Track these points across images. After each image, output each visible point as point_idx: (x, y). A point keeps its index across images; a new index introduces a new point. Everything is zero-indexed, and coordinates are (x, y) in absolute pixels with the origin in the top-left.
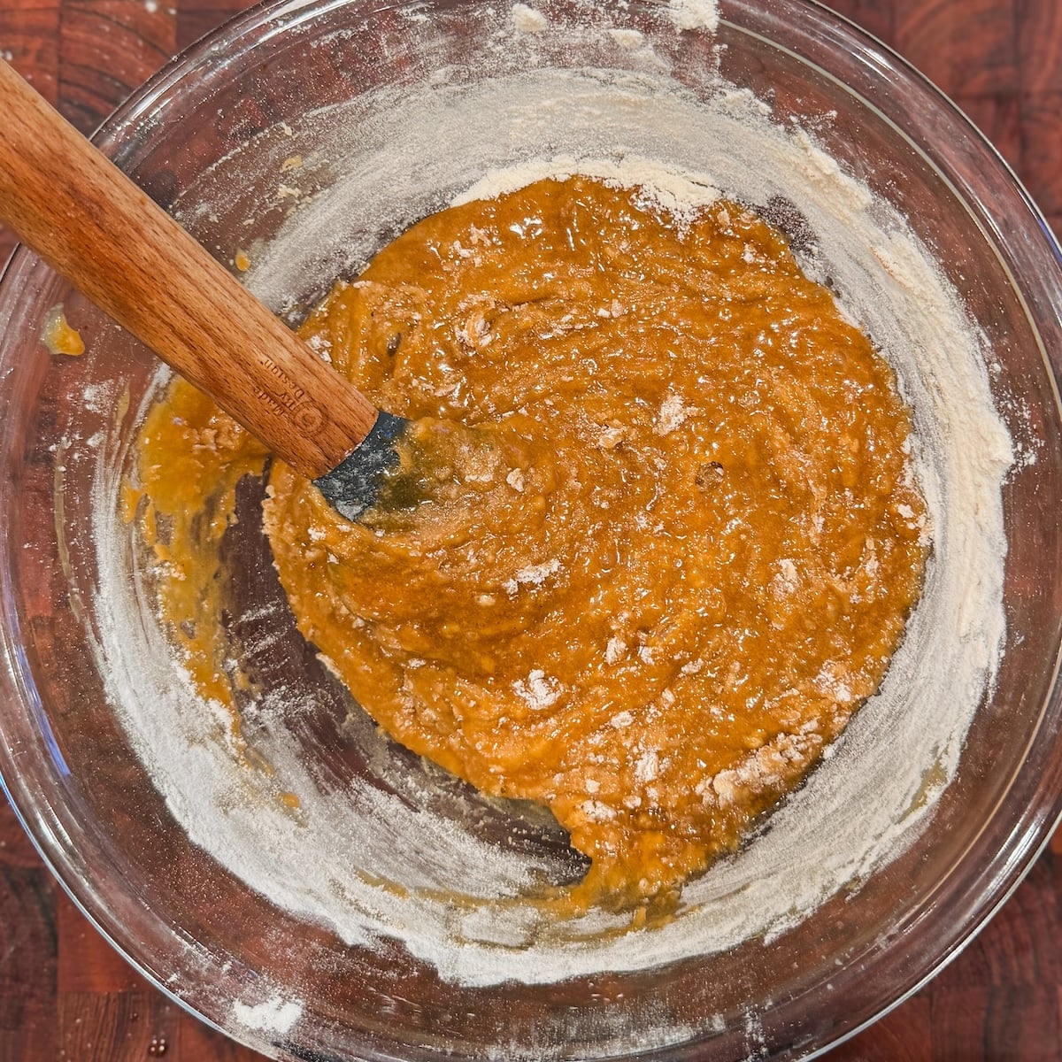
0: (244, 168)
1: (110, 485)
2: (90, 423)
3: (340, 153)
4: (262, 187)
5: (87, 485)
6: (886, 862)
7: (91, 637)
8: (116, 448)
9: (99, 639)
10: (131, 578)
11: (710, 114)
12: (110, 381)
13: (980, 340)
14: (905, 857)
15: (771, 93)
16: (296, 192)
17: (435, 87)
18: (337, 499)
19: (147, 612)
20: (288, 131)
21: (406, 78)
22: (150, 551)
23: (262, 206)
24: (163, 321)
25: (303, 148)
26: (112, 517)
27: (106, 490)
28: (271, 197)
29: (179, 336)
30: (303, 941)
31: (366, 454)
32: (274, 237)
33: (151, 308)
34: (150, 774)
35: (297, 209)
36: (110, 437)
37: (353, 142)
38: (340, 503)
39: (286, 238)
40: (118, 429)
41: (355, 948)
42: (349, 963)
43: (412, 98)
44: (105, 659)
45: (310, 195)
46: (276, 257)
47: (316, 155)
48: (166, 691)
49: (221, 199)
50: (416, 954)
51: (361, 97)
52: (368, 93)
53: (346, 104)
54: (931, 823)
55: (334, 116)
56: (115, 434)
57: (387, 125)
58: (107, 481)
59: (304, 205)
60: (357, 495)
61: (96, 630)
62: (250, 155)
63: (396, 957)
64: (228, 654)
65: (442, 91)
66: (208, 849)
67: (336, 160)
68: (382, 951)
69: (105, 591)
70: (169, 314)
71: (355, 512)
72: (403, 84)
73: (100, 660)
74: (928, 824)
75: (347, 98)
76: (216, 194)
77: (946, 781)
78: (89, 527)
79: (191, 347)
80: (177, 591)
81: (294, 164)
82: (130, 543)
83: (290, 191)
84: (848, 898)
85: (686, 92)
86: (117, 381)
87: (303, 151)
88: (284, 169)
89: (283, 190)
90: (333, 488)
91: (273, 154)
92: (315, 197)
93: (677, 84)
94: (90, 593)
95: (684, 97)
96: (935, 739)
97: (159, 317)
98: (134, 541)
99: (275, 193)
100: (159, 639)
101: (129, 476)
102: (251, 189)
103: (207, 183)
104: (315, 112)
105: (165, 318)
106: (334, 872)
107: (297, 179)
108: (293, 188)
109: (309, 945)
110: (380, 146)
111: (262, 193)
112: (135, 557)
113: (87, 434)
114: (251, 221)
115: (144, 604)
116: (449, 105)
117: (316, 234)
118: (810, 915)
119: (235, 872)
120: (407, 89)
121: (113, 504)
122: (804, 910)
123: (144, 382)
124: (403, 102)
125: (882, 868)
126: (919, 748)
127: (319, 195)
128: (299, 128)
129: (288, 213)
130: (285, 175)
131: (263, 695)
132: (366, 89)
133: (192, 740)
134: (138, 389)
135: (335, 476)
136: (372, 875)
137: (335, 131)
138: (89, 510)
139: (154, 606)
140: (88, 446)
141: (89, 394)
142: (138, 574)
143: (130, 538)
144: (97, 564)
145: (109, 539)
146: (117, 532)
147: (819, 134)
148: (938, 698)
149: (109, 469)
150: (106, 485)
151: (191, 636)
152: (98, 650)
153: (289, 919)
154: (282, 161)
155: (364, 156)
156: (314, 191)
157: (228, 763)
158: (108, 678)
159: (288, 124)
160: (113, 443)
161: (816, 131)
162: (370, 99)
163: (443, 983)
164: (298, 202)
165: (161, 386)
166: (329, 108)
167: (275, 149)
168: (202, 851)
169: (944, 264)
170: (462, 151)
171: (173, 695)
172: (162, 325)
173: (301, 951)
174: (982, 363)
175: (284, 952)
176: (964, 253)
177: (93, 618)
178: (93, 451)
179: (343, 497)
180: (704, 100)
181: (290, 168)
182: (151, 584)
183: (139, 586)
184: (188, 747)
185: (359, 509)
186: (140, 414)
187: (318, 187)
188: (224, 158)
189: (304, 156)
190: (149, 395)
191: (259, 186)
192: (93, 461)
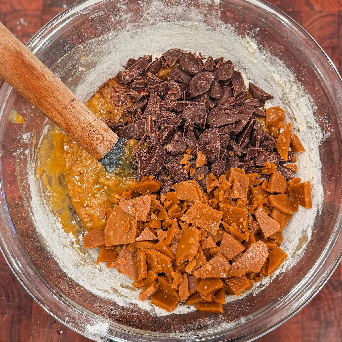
0: (68, 60)
1: (32, 166)
2: (25, 146)
3: (97, 56)
4: (74, 68)
5: (26, 166)
6: (291, 267)
7: (31, 214)
8: (33, 154)
9: (33, 215)
10: (41, 196)
11: (216, 34)
12: (30, 132)
13: (309, 99)
14: (297, 265)
15: (237, 24)
16: (84, 69)
17: (128, 31)
18: (106, 165)
19: (46, 206)
20: (82, 48)
21: (119, 28)
22: (46, 188)
23: (74, 74)
24: (52, 106)
25: (86, 54)
26: (34, 177)
27: (31, 168)
28: (77, 71)
29: (57, 111)
30: (107, 306)
31: (116, 150)
32: (77, 85)
33: (48, 102)
34: (53, 256)
35: (85, 75)
36: (31, 151)
37: (102, 52)
38: (107, 167)
39: (81, 85)
40: (34, 148)
41: (123, 307)
42: (122, 311)
43: (120, 35)
44: (36, 221)
45: (88, 70)
46: (78, 92)
47: (90, 56)
48: (55, 231)
49: (62, 71)
50: (142, 308)
51: (104, 35)
52: (107, 34)
53: (100, 38)
54: (304, 253)
55: (96, 42)
56: (33, 150)
57: (112, 45)
58: (31, 165)
59: (87, 74)
60: (113, 164)
61: (32, 212)
62: (70, 56)
63: (136, 309)
64: (72, 220)
65: (130, 32)
66: (73, 279)
67: (96, 58)
68: (131, 307)
69: (34, 199)
70: (54, 104)
71: (112, 170)
72: (118, 30)
73: (34, 221)
74: (303, 254)
75: (100, 36)
76: (60, 70)
77: (308, 240)
78: (27, 179)
79: (61, 115)
80: (55, 200)
81: (84, 59)
82: (40, 185)
83: (83, 69)
84: (279, 279)
85: (208, 27)
86: (32, 132)
87: (86, 55)
88: (81, 61)
89: (80, 69)
90: (105, 162)
91: (77, 56)
92: (90, 71)
93: (205, 24)
94: (29, 200)
95: (207, 29)
96: (302, 228)
97: (51, 105)
98: (41, 184)
99: (78, 70)
100: (51, 214)
101: (38, 164)
102: (70, 68)
103: (58, 66)
104: (90, 41)
105: (53, 105)
106: (112, 285)
107: (85, 65)
108: (83, 68)
109: (108, 306)
110: (110, 53)
111: (74, 70)
112: (41, 189)
113: (24, 150)
114: (71, 79)
115: (45, 204)
116: (132, 38)
117: (90, 84)
118: (267, 286)
119: (83, 285)
120: (119, 32)
121: (34, 172)
122: (265, 284)
123: (40, 133)
124: (118, 37)
125: (290, 269)
126: (297, 232)
127: (91, 70)
128: (85, 47)
129: (82, 76)
130: (81, 63)
131: (84, 232)
132: (106, 32)
133: (64, 246)
134: (39, 136)
135: (106, 158)
136: (124, 285)
137: (96, 48)
138: (26, 174)
139: (48, 205)
140: (25, 153)
141: (24, 136)
142: (43, 195)
143: (39, 183)
144: (30, 191)
145: (33, 183)
146: (35, 181)
147: (253, 37)
148: (301, 216)
149: (32, 161)
150: (31, 166)
151: (61, 214)
152: (33, 218)
153: (101, 299)
154: (80, 58)
155: (105, 56)
156: (90, 69)
157: (76, 253)
158: (37, 227)
159: (82, 45)
160: (32, 153)
161: (252, 36)
162: (107, 36)
163: (152, 316)
164: (85, 73)
165: (46, 134)
166: (95, 39)
167: (78, 54)
168: (72, 279)
169: (296, 76)
170: (135, 54)
171: (57, 232)
172: (52, 108)
173: (106, 308)
174: (310, 107)
175: (101, 309)
176: (303, 71)
177: (31, 208)
178: (26, 155)
179: (108, 165)
180: (214, 29)
181: (82, 61)
182: (47, 198)
183: (43, 198)
184: (63, 248)
185: (114, 168)
186: (40, 143)
187: (91, 67)
188: (62, 57)
189: (87, 57)
190: (42, 137)
191: (73, 67)
192: (27, 158)
